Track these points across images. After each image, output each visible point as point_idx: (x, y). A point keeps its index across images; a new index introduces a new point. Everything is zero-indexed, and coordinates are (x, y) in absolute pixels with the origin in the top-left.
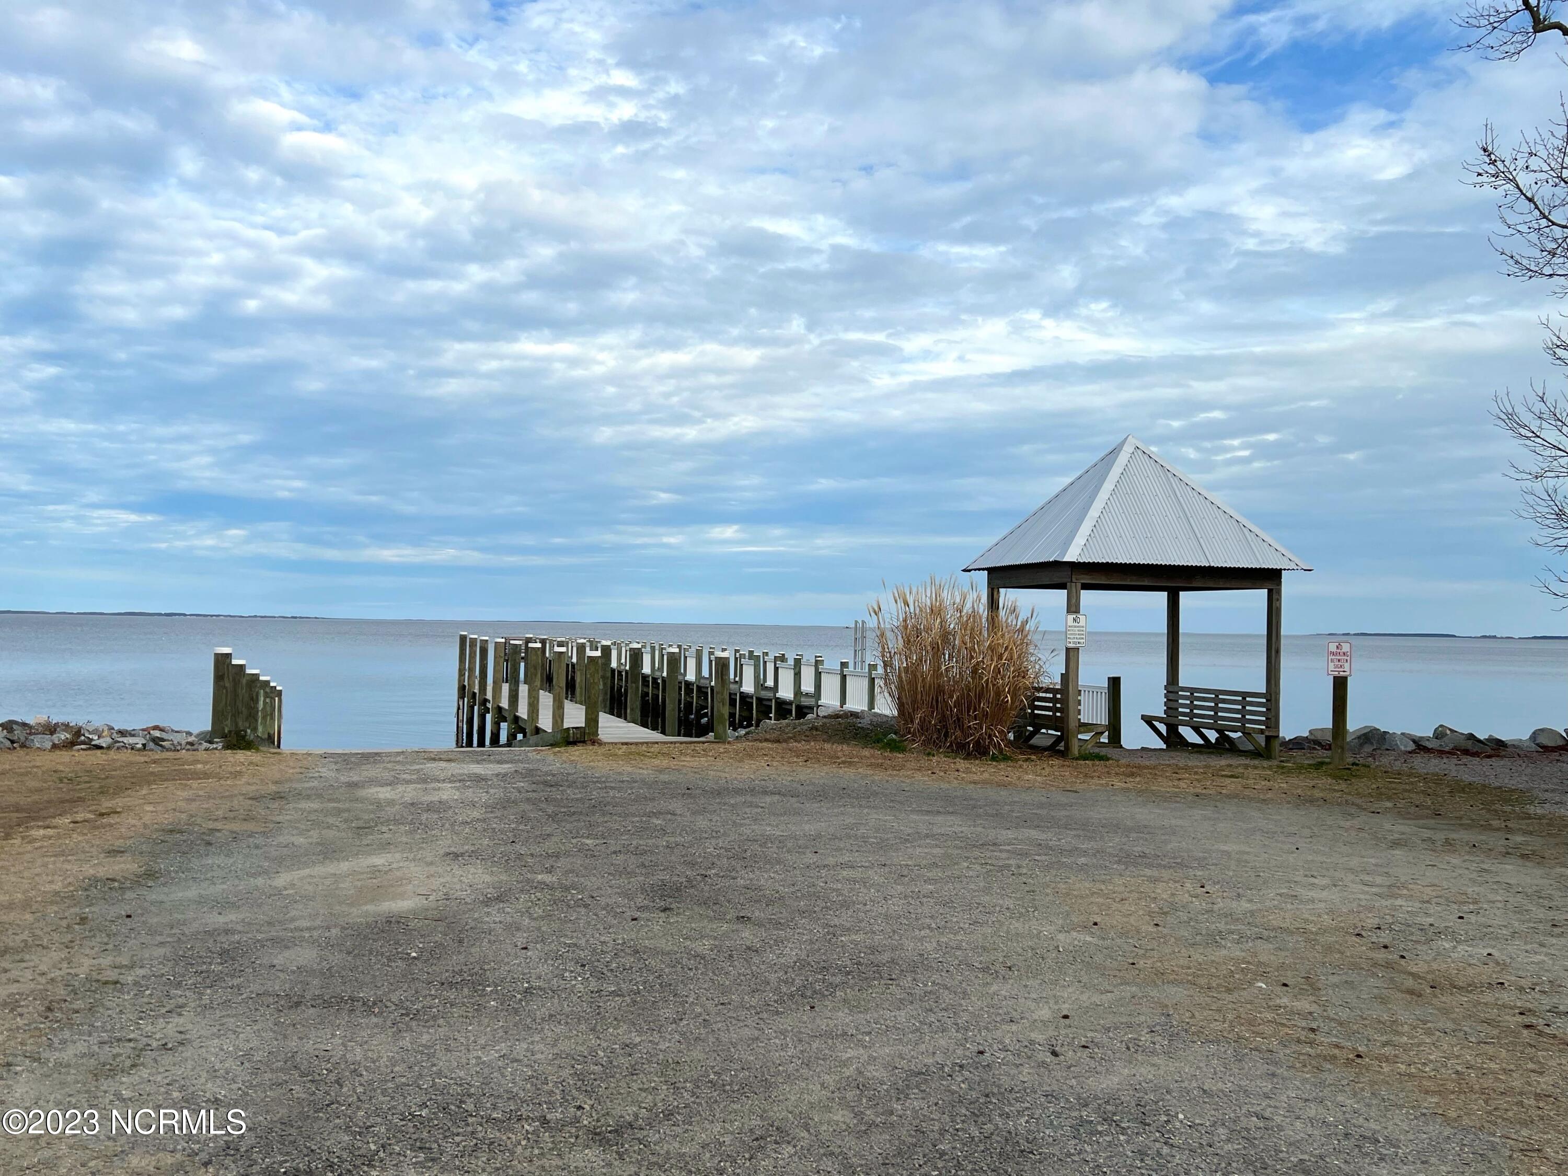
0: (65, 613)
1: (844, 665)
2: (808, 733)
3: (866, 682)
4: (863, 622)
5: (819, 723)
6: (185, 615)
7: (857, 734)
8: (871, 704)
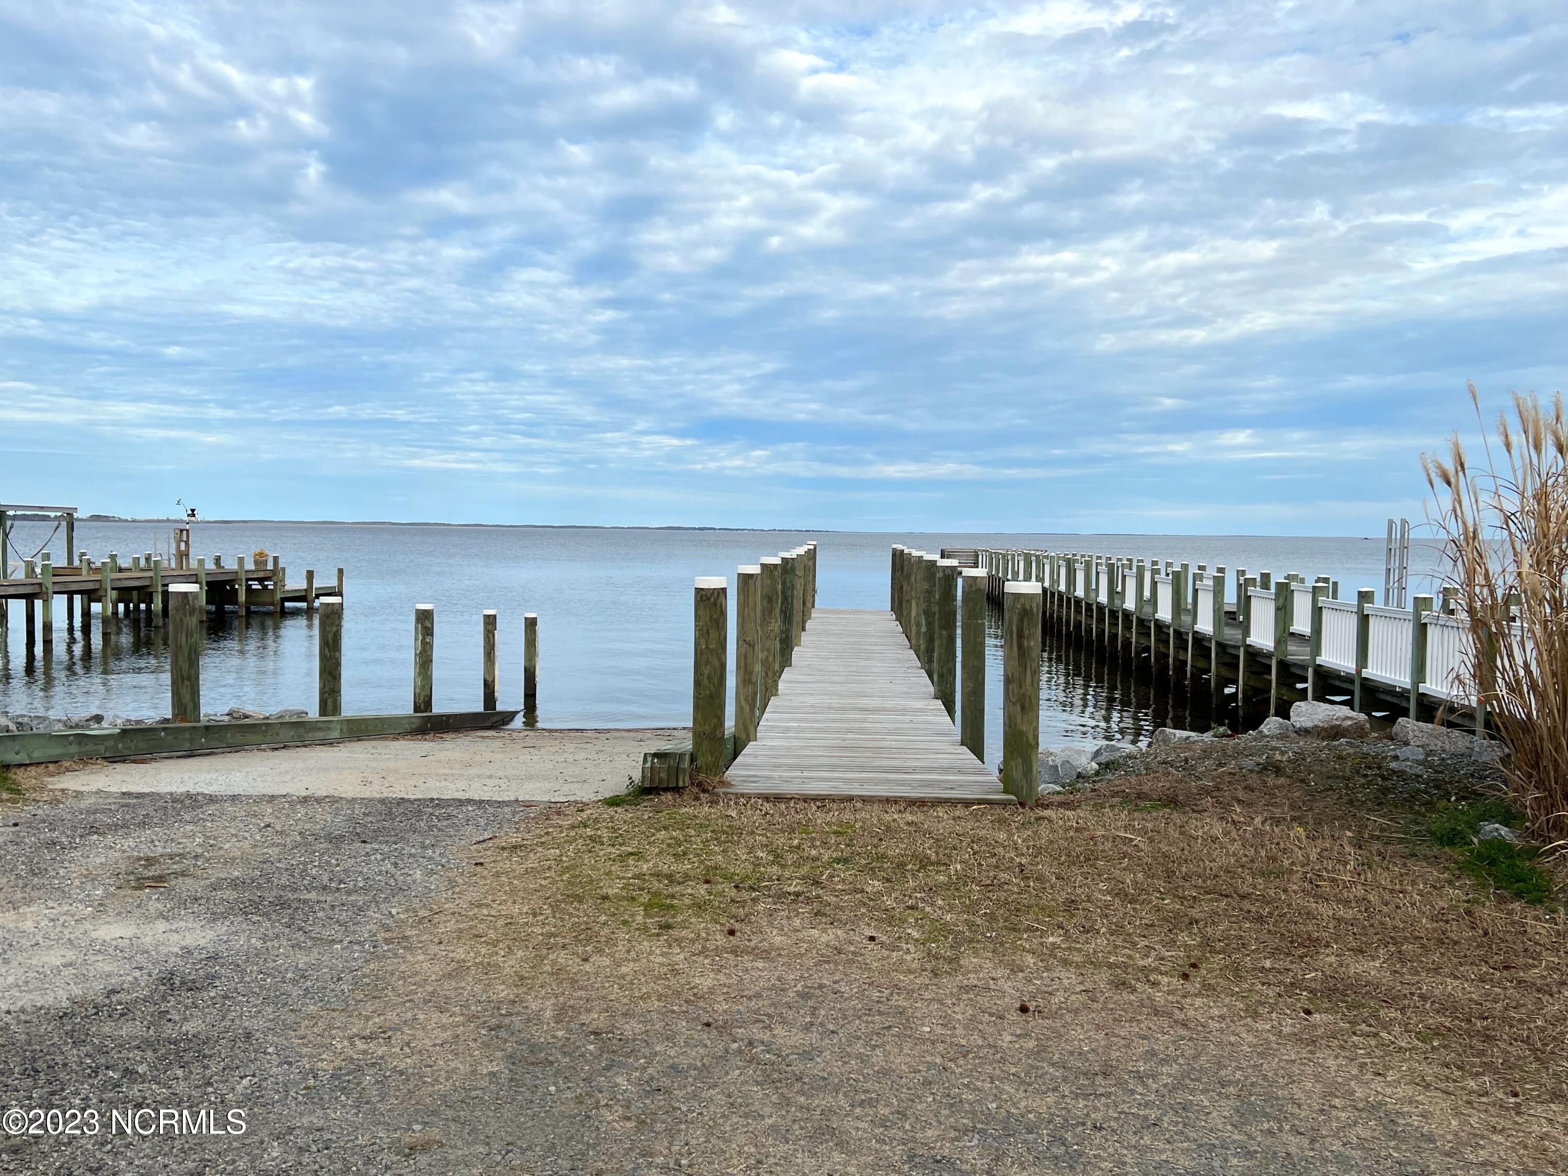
0: (617, 528)
1: (1364, 597)
2: (1254, 780)
3: (1407, 633)
4: (1404, 522)
5: (1283, 755)
6: (714, 529)
7: (1385, 791)
8: (1419, 669)
